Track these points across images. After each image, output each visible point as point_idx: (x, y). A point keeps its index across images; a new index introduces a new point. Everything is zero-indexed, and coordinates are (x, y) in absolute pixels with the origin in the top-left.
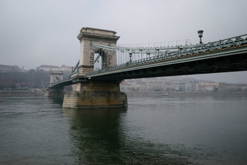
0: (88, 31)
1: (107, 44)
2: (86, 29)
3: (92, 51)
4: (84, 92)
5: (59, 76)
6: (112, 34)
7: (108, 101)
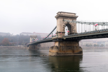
0: (62, 13)
1: (72, 20)
2: (61, 12)
3: (64, 24)
4: (61, 46)
5: (35, 38)
6: (74, 15)
7: (73, 51)
